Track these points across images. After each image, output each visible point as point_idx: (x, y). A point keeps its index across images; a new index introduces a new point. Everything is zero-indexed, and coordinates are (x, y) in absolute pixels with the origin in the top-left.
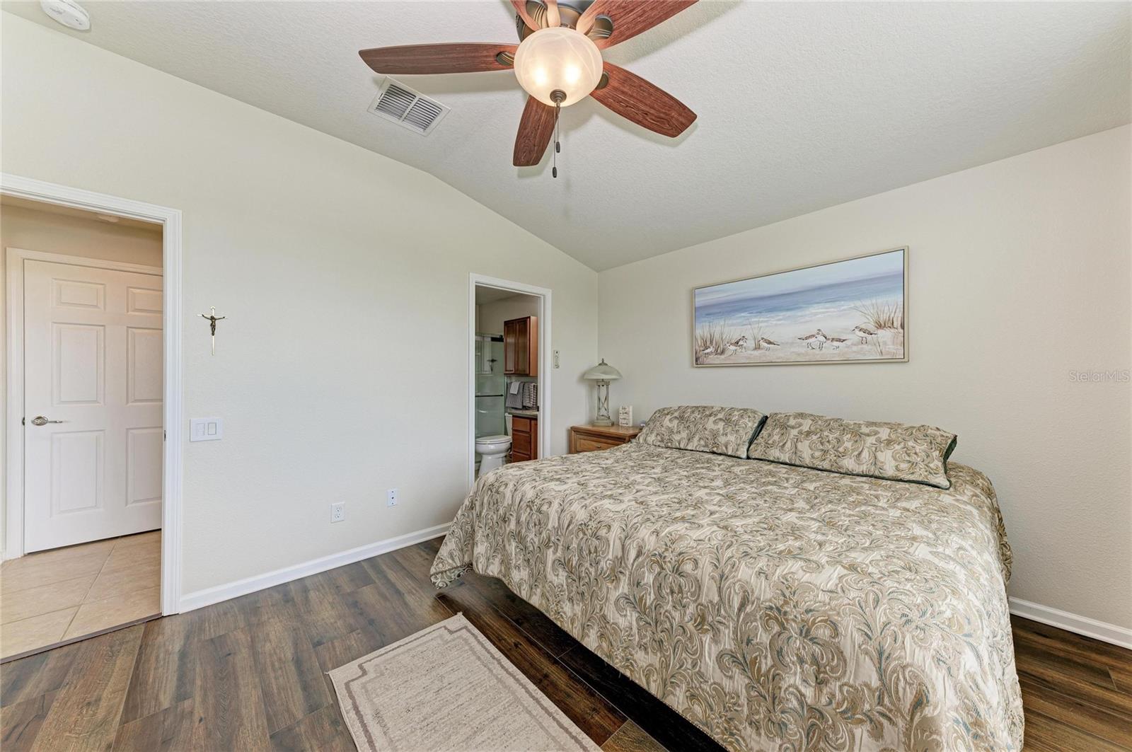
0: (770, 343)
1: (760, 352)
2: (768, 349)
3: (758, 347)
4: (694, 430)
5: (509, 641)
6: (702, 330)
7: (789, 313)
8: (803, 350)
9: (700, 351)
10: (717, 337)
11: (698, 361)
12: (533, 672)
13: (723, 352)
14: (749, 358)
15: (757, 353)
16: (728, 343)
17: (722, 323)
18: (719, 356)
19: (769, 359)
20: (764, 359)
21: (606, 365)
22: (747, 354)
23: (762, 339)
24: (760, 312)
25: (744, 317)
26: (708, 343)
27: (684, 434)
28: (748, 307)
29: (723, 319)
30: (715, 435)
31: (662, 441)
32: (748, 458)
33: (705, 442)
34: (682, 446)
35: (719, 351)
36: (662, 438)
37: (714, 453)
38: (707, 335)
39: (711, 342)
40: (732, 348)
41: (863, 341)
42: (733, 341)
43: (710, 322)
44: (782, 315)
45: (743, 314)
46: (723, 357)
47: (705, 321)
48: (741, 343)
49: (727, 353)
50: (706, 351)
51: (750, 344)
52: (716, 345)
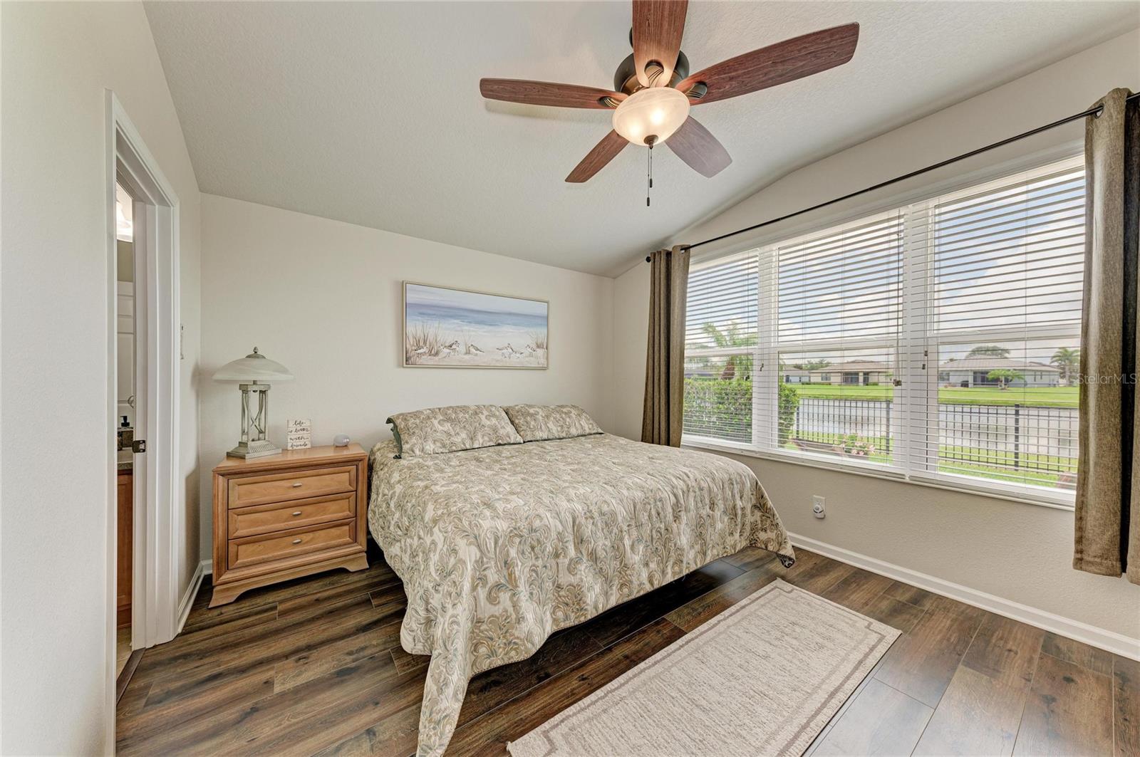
0: (477, 350)
1: (470, 356)
2: (476, 355)
3: (468, 353)
4: (472, 429)
5: (576, 685)
6: (415, 328)
7: (491, 328)
8: (500, 358)
9: (412, 350)
10: (431, 338)
11: (407, 360)
12: (622, 666)
13: (437, 354)
14: (460, 361)
15: (467, 357)
16: (442, 345)
17: (436, 325)
18: (433, 357)
19: (476, 363)
20: (472, 363)
21: (264, 357)
22: (459, 357)
23: (472, 345)
24: (470, 322)
25: (457, 324)
26: (421, 344)
27: (464, 435)
28: (461, 316)
29: (438, 322)
30: (495, 430)
31: (444, 446)
32: (524, 442)
33: (489, 437)
34: (468, 447)
35: (433, 352)
36: (442, 444)
37: (499, 445)
38: (420, 334)
39: (425, 342)
40: (446, 350)
41: (531, 355)
42: (447, 345)
43: (423, 322)
44: (487, 328)
45: (456, 321)
46: (436, 358)
47: (418, 320)
48: (454, 347)
49: (441, 355)
50: (419, 351)
51: (462, 349)
52: (430, 346)
